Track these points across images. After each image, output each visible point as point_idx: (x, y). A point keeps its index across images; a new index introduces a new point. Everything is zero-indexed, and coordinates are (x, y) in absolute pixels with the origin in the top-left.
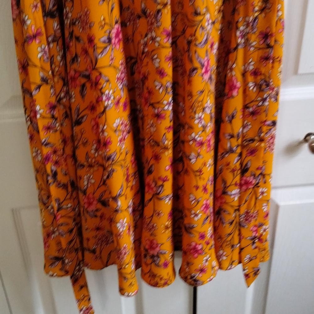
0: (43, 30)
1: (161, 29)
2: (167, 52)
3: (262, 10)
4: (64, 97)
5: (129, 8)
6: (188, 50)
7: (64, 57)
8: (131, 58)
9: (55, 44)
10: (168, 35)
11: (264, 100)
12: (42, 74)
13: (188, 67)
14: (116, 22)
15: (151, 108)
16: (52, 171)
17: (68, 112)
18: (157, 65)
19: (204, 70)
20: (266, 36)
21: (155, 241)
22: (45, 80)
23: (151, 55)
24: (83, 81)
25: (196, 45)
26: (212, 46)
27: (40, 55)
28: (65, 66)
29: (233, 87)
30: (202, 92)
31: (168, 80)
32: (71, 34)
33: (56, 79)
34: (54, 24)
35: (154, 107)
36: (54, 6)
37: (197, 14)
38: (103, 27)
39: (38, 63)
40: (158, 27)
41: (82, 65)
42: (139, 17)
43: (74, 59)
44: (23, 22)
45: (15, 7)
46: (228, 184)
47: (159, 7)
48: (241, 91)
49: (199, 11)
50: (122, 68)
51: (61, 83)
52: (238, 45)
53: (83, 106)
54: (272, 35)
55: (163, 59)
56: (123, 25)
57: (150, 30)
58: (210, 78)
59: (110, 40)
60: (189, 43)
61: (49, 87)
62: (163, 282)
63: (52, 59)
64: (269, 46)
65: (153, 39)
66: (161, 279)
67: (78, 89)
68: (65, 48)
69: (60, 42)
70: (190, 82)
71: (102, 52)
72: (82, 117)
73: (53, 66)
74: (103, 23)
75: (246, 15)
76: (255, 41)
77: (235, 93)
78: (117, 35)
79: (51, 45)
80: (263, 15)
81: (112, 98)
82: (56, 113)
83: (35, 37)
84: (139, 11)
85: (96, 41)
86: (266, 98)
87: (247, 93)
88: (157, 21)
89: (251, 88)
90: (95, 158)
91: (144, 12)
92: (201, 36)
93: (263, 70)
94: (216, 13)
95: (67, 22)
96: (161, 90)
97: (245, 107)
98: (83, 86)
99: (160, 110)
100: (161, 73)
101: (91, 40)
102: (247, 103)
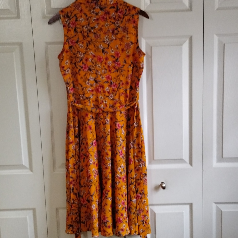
0: (74, 141)
1: (107, 141)
2: (109, 148)
3: (137, 137)
4: (78, 162)
5: (99, 136)
6: (115, 148)
7: (79, 149)
8: (100, 151)
9: (77, 145)
10: (109, 143)
11: (140, 165)
12: (72, 154)
13: (115, 153)
14: (95, 139)
15: (104, 165)
16: (72, 187)
17: (79, 167)
18: (106, 152)
19: (120, 154)
20: (138, 145)
21: (105, 216)
22: (73, 156)
23: (104, 149)
24: (84, 156)
25: (117, 146)
26: (123, 147)
27: (72, 148)
28: (79, 152)
29: (131, 161)
30: (120, 161)
31: (109, 156)
32: (82, 142)
33: (76, 156)
34: (77, 140)
35: (105, 165)
36: (77, 135)
37: (117, 137)
38: (91, 140)
39: (71, 150)
40: (106, 141)
41: (84, 152)
42: (101, 138)
43: (82, 150)
44: (69, 138)
45: (67, 135)
46: (132, 197)
47: (107, 135)
48: (133, 162)
49: (118, 136)
50: (96, 153)
51: (78, 157)
52: (131, 147)
53: (84, 165)
54: (140, 144)
55: (108, 150)
56: (97, 141)
57: (104, 142)
58: (123, 157)
59: (92, 144)
60: (115, 145)
61: (74, 158)
62: (108, 234)
63: (76, 150)
64: (140, 148)
65: (105, 144)
66: (107, 233)
67: (83, 159)
68: (80, 147)
69: (79, 145)
70: (116, 157)
71: (90, 147)
72: (83, 169)
73: (76, 152)
74: (91, 139)
75: (133, 139)
76: (136, 147)
77: (131, 163)
78: (95, 143)
79: (76, 146)
80: (137, 139)
81: (92, 161)
82: (75, 167)
83: (71, 143)
84: (101, 136)
85: (88, 144)
86: (141, 165)
87: (135, 163)
88: (106, 139)
89: (136, 161)
90: (86, 183)
91: (103, 136)
92: (119, 144)
93: (139, 155)
94: (124, 138)
95: (81, 139)
96: (107, 159)
97: (135, 168)
99: (107, 166)
100: (107, 154)
101: (87, 143)
102: (136, 166)
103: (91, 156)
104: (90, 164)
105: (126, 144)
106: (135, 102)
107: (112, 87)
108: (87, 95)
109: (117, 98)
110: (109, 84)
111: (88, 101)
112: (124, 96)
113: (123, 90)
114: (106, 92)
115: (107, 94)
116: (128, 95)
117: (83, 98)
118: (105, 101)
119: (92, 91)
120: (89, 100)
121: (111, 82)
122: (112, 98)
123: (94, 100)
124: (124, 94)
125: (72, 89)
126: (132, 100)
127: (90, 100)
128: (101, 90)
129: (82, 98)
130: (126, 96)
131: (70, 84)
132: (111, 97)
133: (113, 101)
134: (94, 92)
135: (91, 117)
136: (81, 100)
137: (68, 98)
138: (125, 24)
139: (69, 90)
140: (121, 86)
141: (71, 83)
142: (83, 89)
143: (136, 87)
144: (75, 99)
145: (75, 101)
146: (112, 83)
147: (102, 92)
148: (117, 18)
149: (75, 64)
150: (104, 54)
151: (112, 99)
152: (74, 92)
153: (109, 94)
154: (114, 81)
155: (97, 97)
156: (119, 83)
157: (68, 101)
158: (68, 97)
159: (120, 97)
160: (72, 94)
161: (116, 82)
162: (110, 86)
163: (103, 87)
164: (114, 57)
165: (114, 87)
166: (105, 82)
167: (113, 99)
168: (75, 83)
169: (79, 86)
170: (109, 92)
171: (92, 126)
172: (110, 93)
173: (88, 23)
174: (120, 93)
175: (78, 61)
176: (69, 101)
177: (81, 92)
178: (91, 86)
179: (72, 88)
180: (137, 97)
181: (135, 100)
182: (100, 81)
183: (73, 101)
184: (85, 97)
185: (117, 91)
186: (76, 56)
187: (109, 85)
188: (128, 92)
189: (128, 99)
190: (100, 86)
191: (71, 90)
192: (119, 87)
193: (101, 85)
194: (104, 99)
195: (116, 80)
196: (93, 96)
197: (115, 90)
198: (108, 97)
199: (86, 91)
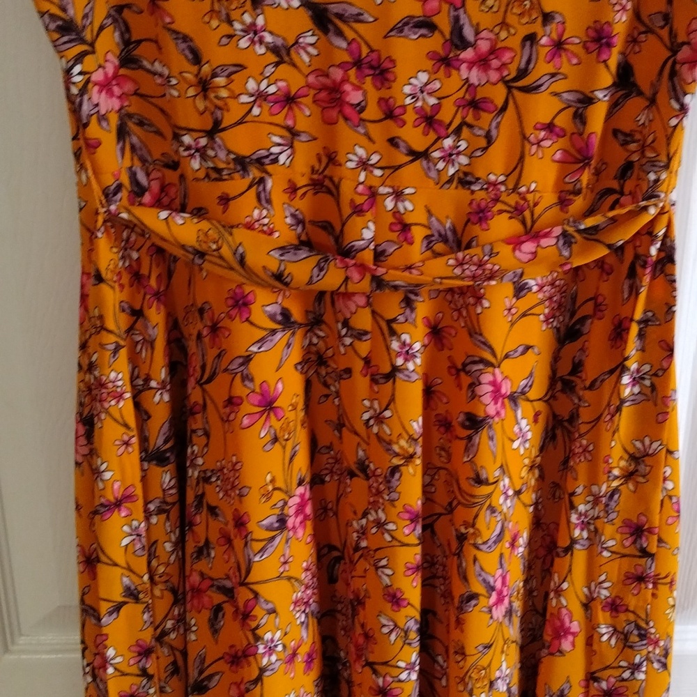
0: (139, 491)
1: (399, 505)
2: (413, 555)
3: (628, 476)
4: (173, 629)
5: (330, 448)
6: (459, 554)
7: (180, 544)
9: (164, 516)
10: (413, 520)
11: (635, 668)
12: (126, 580)
13: (458, 590)
14: (300, 483)
15: (368, 670)
17: (180, 662)
18: (386, 580)
19: (494, 596)
20: (637, 530)
22: (132, 594)
23: (374, 557)
24: (218, 598)
26: (513, 545)
27: (126, 541)
28: (182, 561)
29: (562, 632)
30: (488, 647)
31: (410, 616)
32: (200, 498)
33: (157, 592)
34: (165, 478)
35: (375, 672)
36: (166, 442)
37: (479, 481)
38: (268, 496)
39: (120, 558)
40: (392, 501)
41: (217, 565)
42: (352, 475)
43: (202, 552)
44: (97, 473)
45: (83, 441)
47: (396, 461)
48: (580, 641)
51: (169, 597)
52: (574, 541)
53: (214, 652)
54: (650, 531)
55: (401, 569)
56: (316, 480)
57: (375, 505)
58: (509, 613)
59: (282, 521)
60: (462, 538)
61: (141, 607)
63: (151, 550)
64: (645, 553)
65: (380, 525)
67: (206, 614)
68: (184, 525)
69: (174, 513)
70: (460, 623)
71: (263, 550)
72: (210, 677)
73: (154, 563)
74: (270, 488)
75: (593, 480)
76: (612, 538)
77: (566, 645)
78: (300, 509)
79: (154, 520)
80: (631, 486)
81: (280, 648)
82: (151, 666)
83: (118, 504)
84: (350, 461)
85: (251, 526)
86: (640, 665)
87: (595, 647)
88: (390, 489)
89: (605, 638)
91: (363, 467)
92: (488, 527)
93: (632, 602)
95: (193, 473)
96: (393, 637)
97: (591, 677)
98: (218, 609)
99: (389, 679)
100: (396, 600)
101: (240, 522)
102: (594, 668)
103: (273, 611)
104: (262, 670)
105: (531, 509)
106: (653, 211)
107: (464, 72)
108: (240, 141)
109: (494, 166)
110: (435, 43)
111: (250, 187)
112: (558, 156)
113: (557, 105)
114: (410, 117)
115: (414, 136)
116: (596, 141)
117: (204, 157)
118: (398, 195)
119: (288, 100)
120: (262, 181)
121: (457, 29)
122: (451, 171)
123: (301, 181)
124: (562, 134)
125: (115, 76)
127: (269, 183)
128: (365, 99)
129: (196, 164)
130: (577, 157)
131: (88, 36)
132: (448, 157)
133: (463, 194)
134: (306, 116)
135: (272, 317)
136: (190, 176)
137: (77, 155)
139: (84, 90)
140: (542, 68)
141: (102, 28)
142: (204, 86)
144: (143, 161)
145: (142, 177)
146: (468, 33)
147: (372, 112)
151: (450, 181)
152: (134, 106)
153: (432, 136)
154: (486, 20)
155: (331, 158)
156: (531, 39)
157: (79, 183)
158: (83, 148)
159: (522, 159)
160: (114, 120)
161: (504, 24)
162: (445, 62)
163: (382, 72)
165: (475, 76)
166: (399, 29)
167: (465, 180)
168: (141, 25)
169: (178, 61)
170: (429, 120)
171: (280, 386)
172: (440, 123)
174: (529, 130)
176: (88, 178)
177: (190, 110)
178: (282, 54)
179: (110, 70)
181: (651, 195)
182: (358, 18)
183: (125, 179)
184: (222, 155)
185: (504, 108)
187: (432, 55)
188: (597, 118)
189: (586, 177)
190: (358, 63)
191: (105, 86)
192: (523, 73)
193: (365, 51)
194: (388, 172)
195: (506, 12)
196: (296, 144)
197: (485, 100)
198: (424, 155)
199: (231, 102)
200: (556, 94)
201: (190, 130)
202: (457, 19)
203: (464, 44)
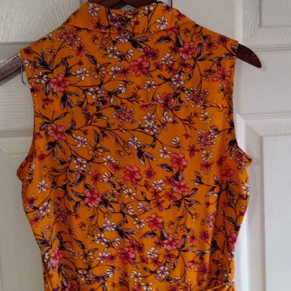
106: (227, 287)
107: (165, 247)
108: (97, 272)
109: (177, 274)
110: (156, 239)
111: (100, 285)
112: (196, 270)
113: (194, 255)
114: (150, 261)
115: (151, 267)
116: (207, 265)
117: (85, 276)
118: (147, 285)
119: (112, 258)
120: (104, 283)
121: (162, 234)
122: (164, 277)
123: (116, 282)
124: (197, 263)
125: (58, 253)
126: (215, 277)
127: (106, 284)
128: (136, 257)
129: (83, 279)
130: (202, 270)
131: (50, 244)
132: (162, 273)
133: (168, 284)
134: (117, 262)
136: (81, 283)
137: (45, 279)
138: (200, 82)
139: (49, 260)
140: (188, 245)
141: (54, 240)
142: (86, 256)
143: (228, 245)
144: (65, 278)
145: (65, 284)
146: (166, 235)
147: (138, 260)
148: (176, 66)
149: (64, 187)
150: (144, 160)
151: (163, 280)
152: (63, 261)
153: (157, 266)
154: (170, 231)
155: (126, 275)
156: (184, 236)
157: (45, 287)
158: (47, 276)
159: (185, 272)
160: (57, 267)
161: (176, 232)
162: (159, 244)
163: (140, 248)
164: (171, 169)
165: (168, 248)
166: (145, 236)
167: (168, 279)
168: (65, 238)
169: (77, 248)
170: (156, 261)
172: (159, 262)
173: (99, 83)
174: (186, 263)
175: (72, 181)
176: (48, 286)
177: (81, 263)
178: (109, 244)
179: (56, 251)
180: (230, 272)
181: (227, 281)
182: (132, 233)
183: (60, 285)
184: (91, 276)
185: (178, 257)
186: (68, 167)
187: (155, 242)
188: (207, 258)
189: (205, 276)
190: (133, 246)
191: (55, 258)
192: (183, 246)
193: (135, 242)
194: (143, 278)
195: (176, 229)
196: (115, 271)
197: (172, 255)
198: (155, 272)
199: (94, 260)
200: (194, 252)
201: (81, 269)
202: (162, 232)
203: (165, 239)
